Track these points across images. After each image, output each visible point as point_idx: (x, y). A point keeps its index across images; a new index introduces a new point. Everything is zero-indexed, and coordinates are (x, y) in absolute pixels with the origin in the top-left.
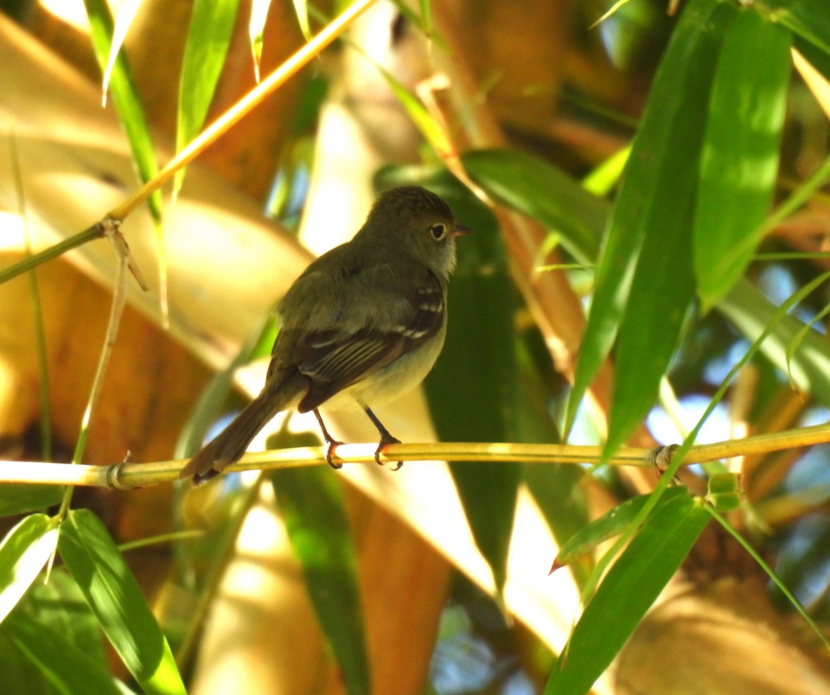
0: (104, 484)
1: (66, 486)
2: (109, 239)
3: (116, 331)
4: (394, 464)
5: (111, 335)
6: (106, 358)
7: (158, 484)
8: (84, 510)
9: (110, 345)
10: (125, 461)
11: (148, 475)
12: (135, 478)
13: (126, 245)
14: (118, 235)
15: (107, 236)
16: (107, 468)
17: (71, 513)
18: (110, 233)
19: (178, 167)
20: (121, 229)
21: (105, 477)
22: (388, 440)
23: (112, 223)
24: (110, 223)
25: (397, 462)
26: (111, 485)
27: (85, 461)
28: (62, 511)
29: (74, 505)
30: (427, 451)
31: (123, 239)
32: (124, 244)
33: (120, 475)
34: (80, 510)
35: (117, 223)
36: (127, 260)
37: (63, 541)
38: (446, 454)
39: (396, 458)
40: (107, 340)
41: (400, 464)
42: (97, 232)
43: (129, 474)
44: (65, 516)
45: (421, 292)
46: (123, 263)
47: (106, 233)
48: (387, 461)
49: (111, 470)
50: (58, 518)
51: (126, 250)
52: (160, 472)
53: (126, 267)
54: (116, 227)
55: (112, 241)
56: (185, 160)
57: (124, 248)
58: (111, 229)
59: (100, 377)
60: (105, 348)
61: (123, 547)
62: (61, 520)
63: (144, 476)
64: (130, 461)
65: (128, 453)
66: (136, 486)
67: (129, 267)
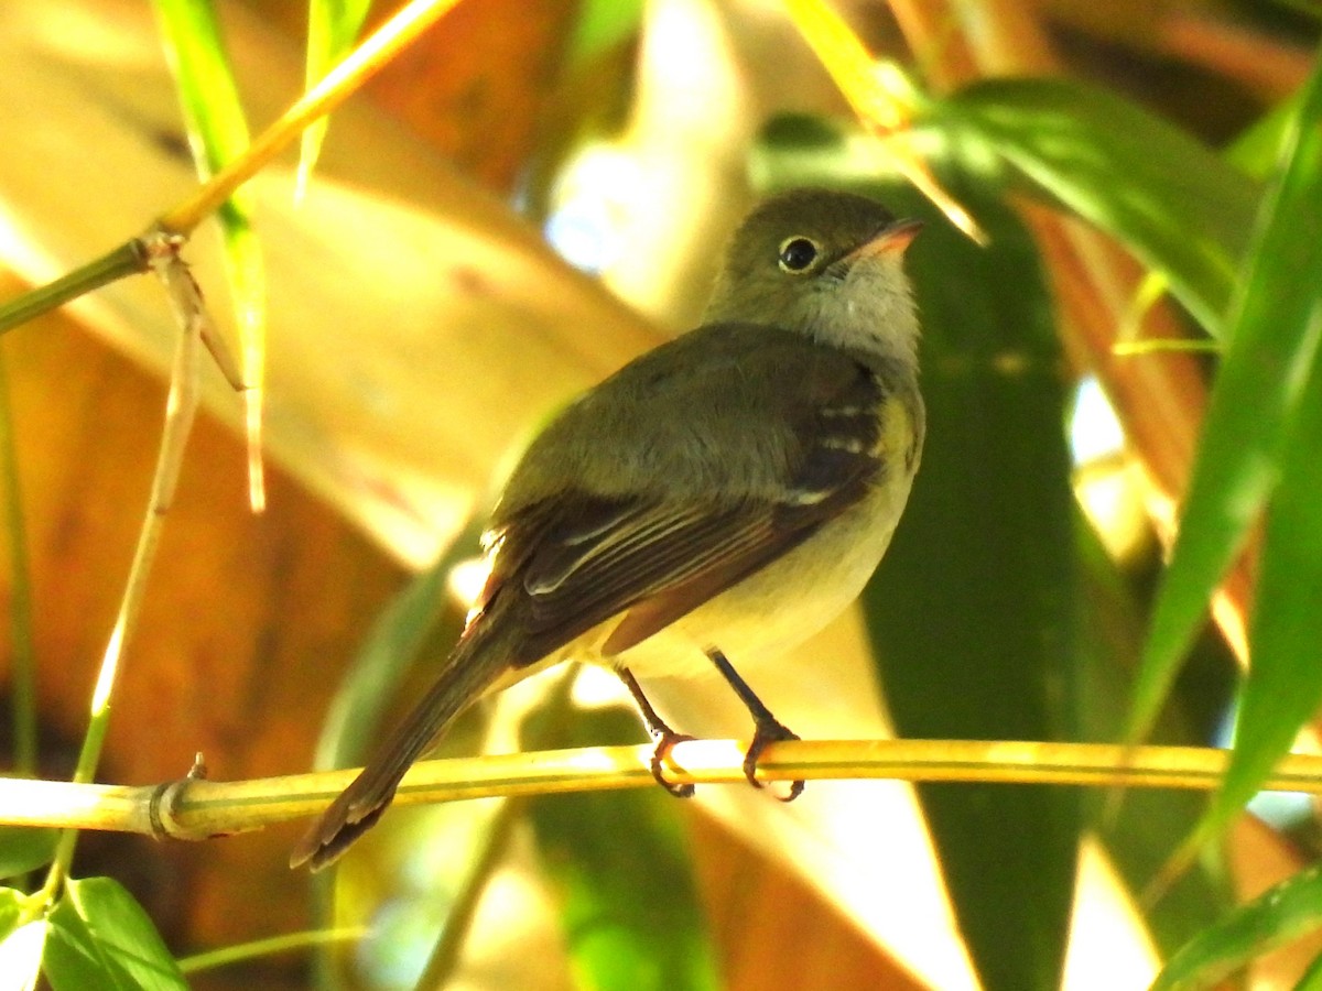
0: (143, 826)
1: (61, 830)
2: (158, 276)
3: (173, 481)
4: (784, 788)
5: (162, 490)
6: (151, 541)
7: (263, 827)
8: (102, 879)
9: (160, 511)
10: (190, 775)
11: (243, 808)
12: (212, 813)
13: (197, 289)
14: (178, 266)
15: (152, 268)
16: (150, 790)
17: (74, 887)
18: (160, 262)
19: (314, 115)
20: (184, 254)
21: (145, 811)
22: (771, 733)
23: (165, 241)
24: (159, 240)
25: (791, 783)
26: (160, 829)
27: (102, 776)
28: (51, 881)
29: (79, 869)
30: (862, 758)
31: (188, 273)
32: (191, 289)
33: (179, 806)
34: (91, 880)
35: (176, 239)
36: (199, 323)
37: (55, 946)
38: (906, 764)
39: (789, 772)
40: (154, 500)
41: (798, 787)
42: (131, 259)
43: (198, 805)
44: (60, 892)
45: (828, 413)
46: (189, 328)
47: (151, 263)
48: (770, 780)
49: (159, 795)
50: (44, 896)
51: (197, 301)
52: (269, 800)
53: (197, 339)
54: (174, 248)
55: (165, 281)
56: (328, 99)
57: (192, 296)
58: (163, 254)
59: (138, 583)
60: (150, 518)
61: (190, 964)
62: (49, 901)
63: (233, 810)
64: (202, 774)
65: (198, 758)
66: (214, 832)
67: (204, 337)
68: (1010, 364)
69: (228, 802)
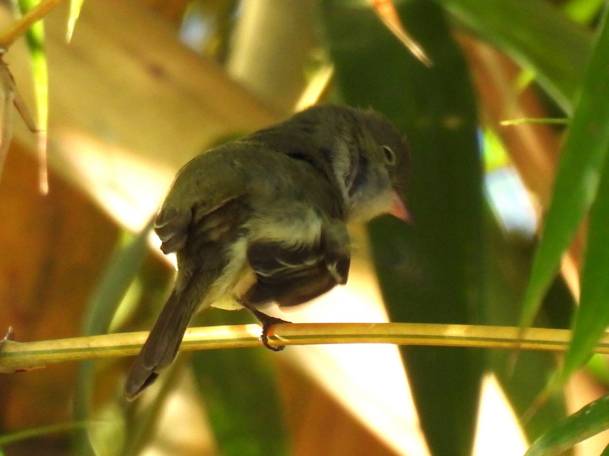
7: (44, 366)
10: (5, 338)
11: (34, 356)
12: (17, 359)
13: (12, 77)
14: (2, 66)
20: (5, 59)
30: (366, 333)
31: (7, 70)
36: (12, 95)
43: (11, 354)
46: (7, 99)
51: (11, 84)
52: (48, 352)
53: (11, 106)
63: (29, 357)
64: (12, 337)
65: (10, 329)
66: (18, 369)
67: (15, 104)
68: (453, 122)
69: (25, 353)
